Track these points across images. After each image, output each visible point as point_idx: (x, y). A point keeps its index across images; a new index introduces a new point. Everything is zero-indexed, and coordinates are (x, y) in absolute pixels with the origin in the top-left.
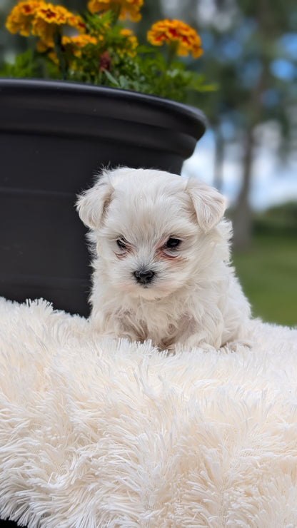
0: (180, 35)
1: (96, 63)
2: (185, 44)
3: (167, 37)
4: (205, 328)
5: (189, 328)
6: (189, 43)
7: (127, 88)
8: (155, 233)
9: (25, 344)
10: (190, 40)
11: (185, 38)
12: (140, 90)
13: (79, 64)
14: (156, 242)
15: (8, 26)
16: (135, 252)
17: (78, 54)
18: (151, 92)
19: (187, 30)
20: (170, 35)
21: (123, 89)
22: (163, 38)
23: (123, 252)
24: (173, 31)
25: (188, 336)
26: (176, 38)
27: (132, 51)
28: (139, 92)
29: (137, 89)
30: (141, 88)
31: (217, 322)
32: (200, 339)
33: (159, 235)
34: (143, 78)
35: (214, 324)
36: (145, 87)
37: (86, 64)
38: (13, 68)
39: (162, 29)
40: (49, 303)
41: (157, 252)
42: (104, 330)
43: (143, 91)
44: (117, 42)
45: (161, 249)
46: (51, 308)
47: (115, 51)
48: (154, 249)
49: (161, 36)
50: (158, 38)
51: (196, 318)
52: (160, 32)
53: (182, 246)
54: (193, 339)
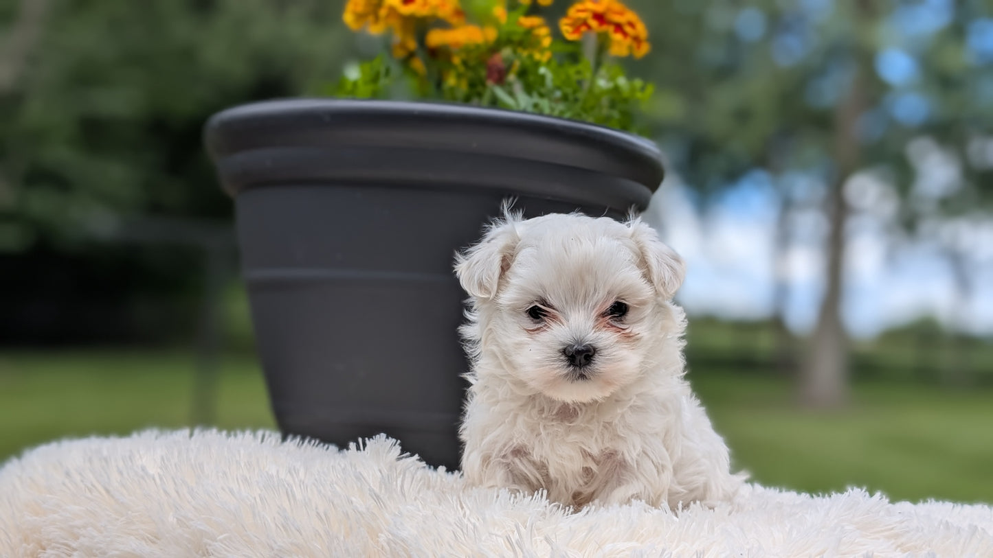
0: (610, 23)
1: (483, 73)
2: (618, 37)
3: (589, 27)
4: (640, 476)
5: (615, 476)
6: (625, 34)
7: (530, 109)
8: (595, 290)
9: (353, 499)
10: (628, 29)
11: (619, 28)
12: (550, 112)
13: (459, 76)
14: (596, 304)
15: (348, 18)
16: (563, 321)
17: (457, 60)
18: (568, 115)
19: (621, 14)
20: (594, 23)
21: (524, 112)
22: (583, 29)
23: (539, 326)
24: (599, 17)
25: (613, 489)
26: (605, 28)
27: (542, 51)
28: (549, 116)
29: (547, 111)
30: (552, 109)
31: (660, 469)
32: (630, 493)
33: (601, 294)
34: (558, 94)
35: (655, 471)
36: (561, 107)
37: (470, 74)
38: (355, 84)
39: (582, 15)
40: (394, 440)
41: (597, 320)
42: (481, 482)
43: (556, 113)
44: (516, 38)
45: (603, 315)
46: (398, 449)
47: (515, 52)
48: (594, 314)
49: (580, 25)
50: (577, 30)
51: (628, 458)
52: (579, 19)
53: (630, 316)
54: (621, 493)
